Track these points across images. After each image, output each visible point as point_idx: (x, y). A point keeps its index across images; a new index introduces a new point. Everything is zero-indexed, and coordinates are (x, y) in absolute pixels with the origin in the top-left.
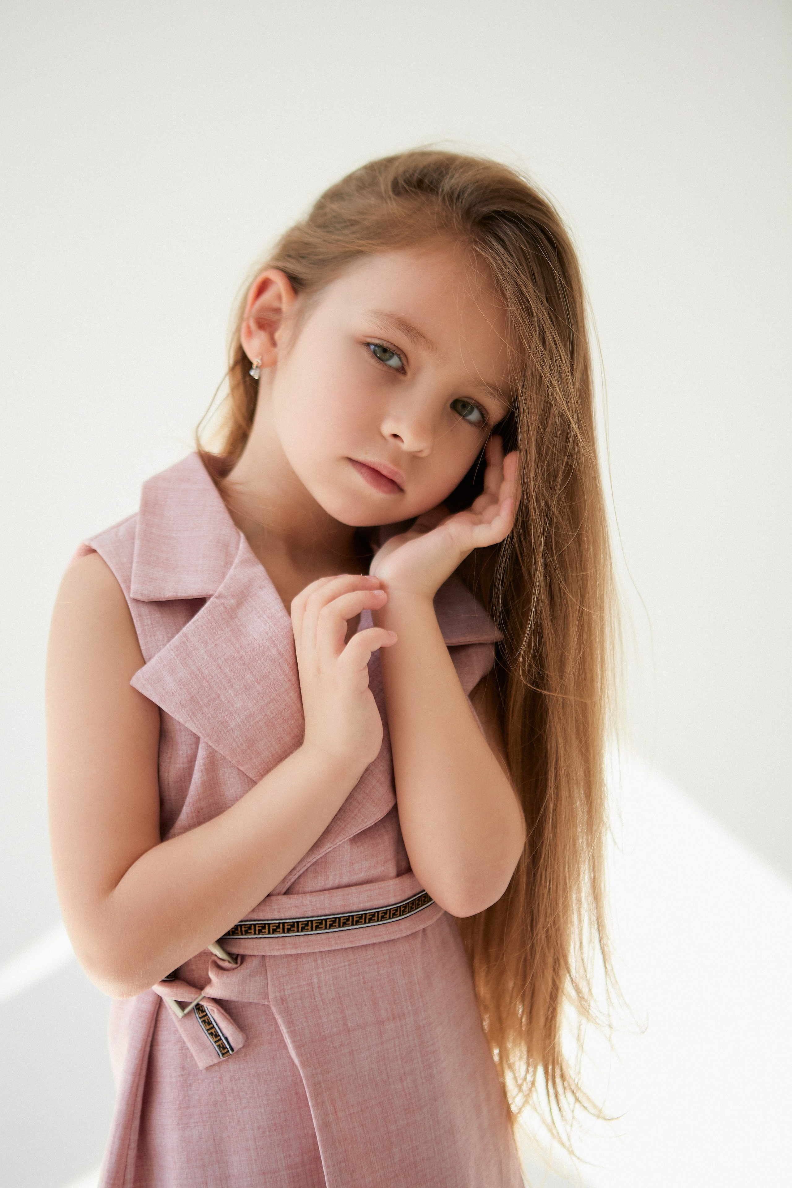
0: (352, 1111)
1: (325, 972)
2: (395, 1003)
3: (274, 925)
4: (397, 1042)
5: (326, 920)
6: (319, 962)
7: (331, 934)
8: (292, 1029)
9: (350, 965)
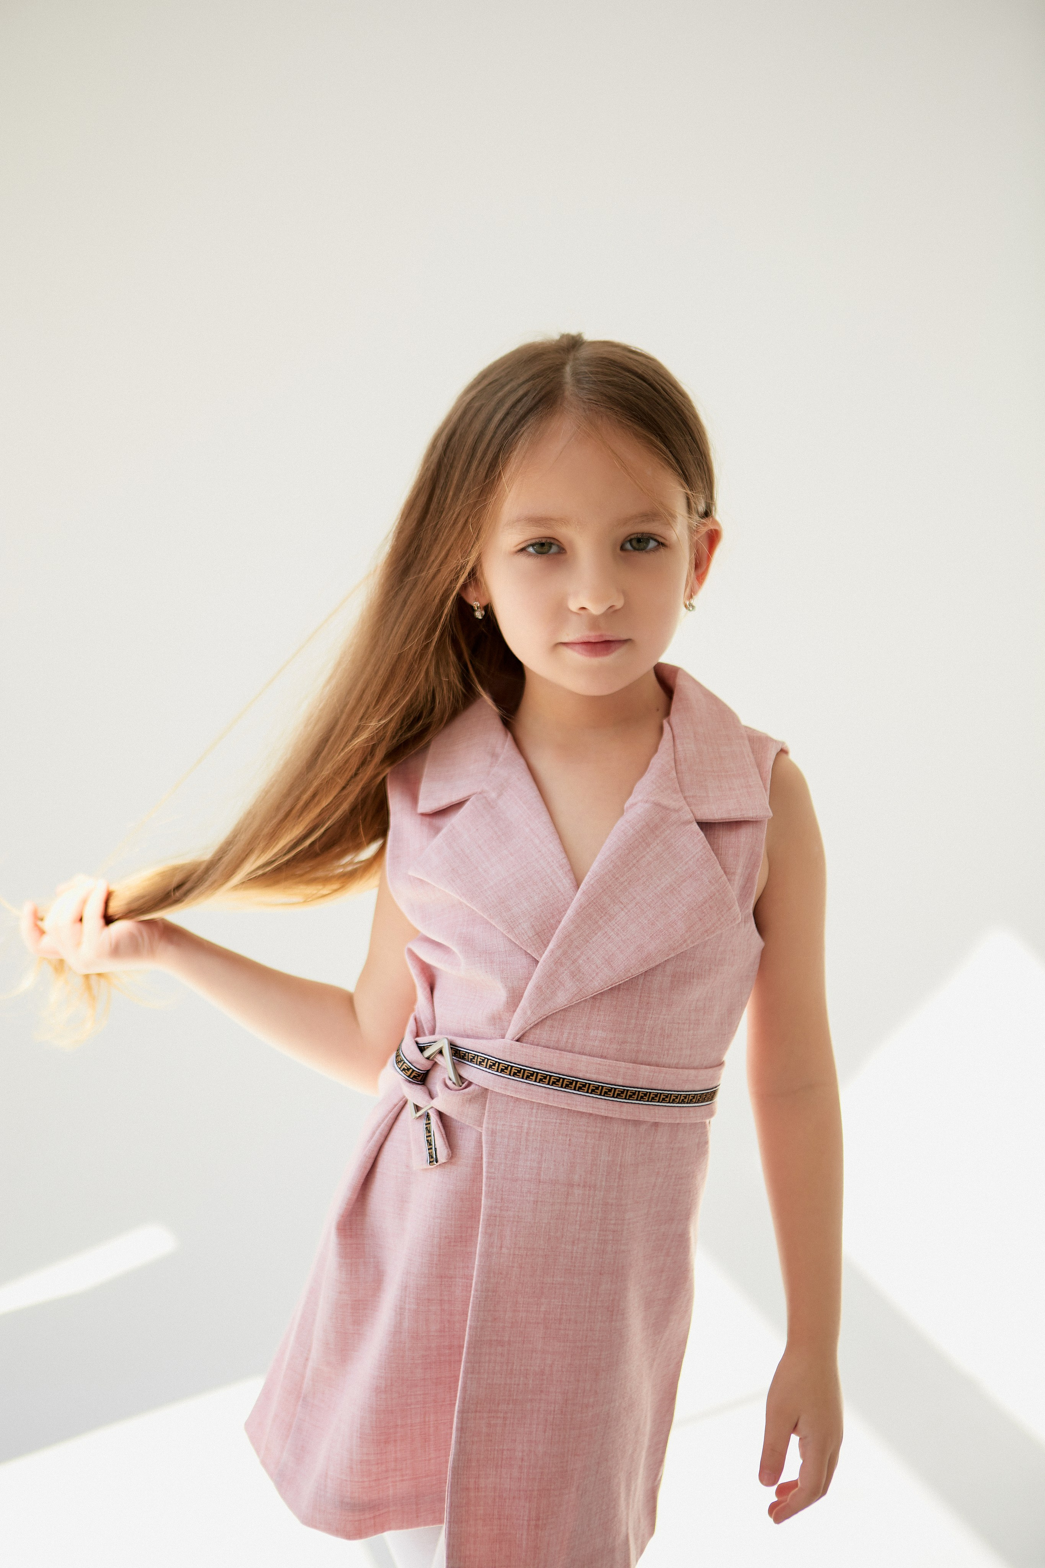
0: (517, 1253)
1: (536, 1121)
2: (591, 1174)
3: (504, 1065)
4: (580, 1208)
5: (551, 1076)
6: (534, 1111)
7: (552, 1091)
8: (491, 1160)
9: (561, 1124)
